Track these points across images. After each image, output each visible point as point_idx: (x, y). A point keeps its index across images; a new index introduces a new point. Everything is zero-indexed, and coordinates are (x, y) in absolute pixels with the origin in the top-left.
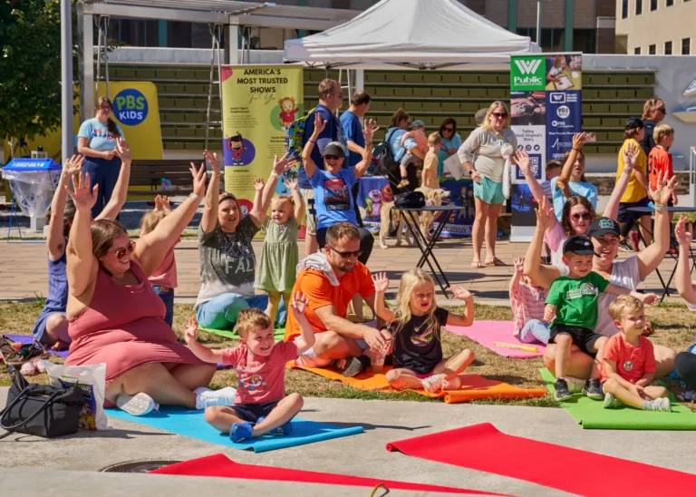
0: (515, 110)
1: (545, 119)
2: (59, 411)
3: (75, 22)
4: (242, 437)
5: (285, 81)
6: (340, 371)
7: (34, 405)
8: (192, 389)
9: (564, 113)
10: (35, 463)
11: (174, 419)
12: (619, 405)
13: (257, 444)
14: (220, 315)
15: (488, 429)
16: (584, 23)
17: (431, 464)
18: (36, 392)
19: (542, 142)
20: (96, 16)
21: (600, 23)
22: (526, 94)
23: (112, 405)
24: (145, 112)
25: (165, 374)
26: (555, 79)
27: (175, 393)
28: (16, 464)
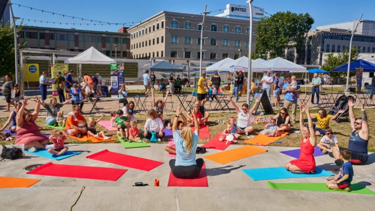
0: (112, 73)
1: (118, 75)
2: (14, 154)
3: (18, 54)
4: (55, 156)
5: (64, 67)
6: (77, 137)
7: (8, 153)
8: (44, 145)
9: (121, 74)
10: (9, 167)
11: (41, 152)
12: (132, 141)
14: (51, 123)
15: (107, 151)
16: (125, 50)
17: (95, 161)
18: (9, 150)
19: (117, 79)
20: (23, 53)
21: (127, 51)
22: (114, 71)
23: (26, 150)
24: (36, 70)
26: (119, 68)
27: (41, 146)
28: (4, 168)
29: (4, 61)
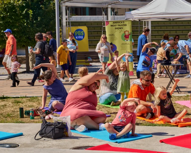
3: (60, 8)
5: (126, 25)
6: (145, 117)
7: (49, 129)
10: (50, 147)
11: (92, 133)
13: (118, 141)
14: (106, 100)
17: (174, 146)
18: (50, 125)
23: (73, 129)
24: (84, 36)
25: (89, 119)
28: (44, 147)
29: (41, 20)
